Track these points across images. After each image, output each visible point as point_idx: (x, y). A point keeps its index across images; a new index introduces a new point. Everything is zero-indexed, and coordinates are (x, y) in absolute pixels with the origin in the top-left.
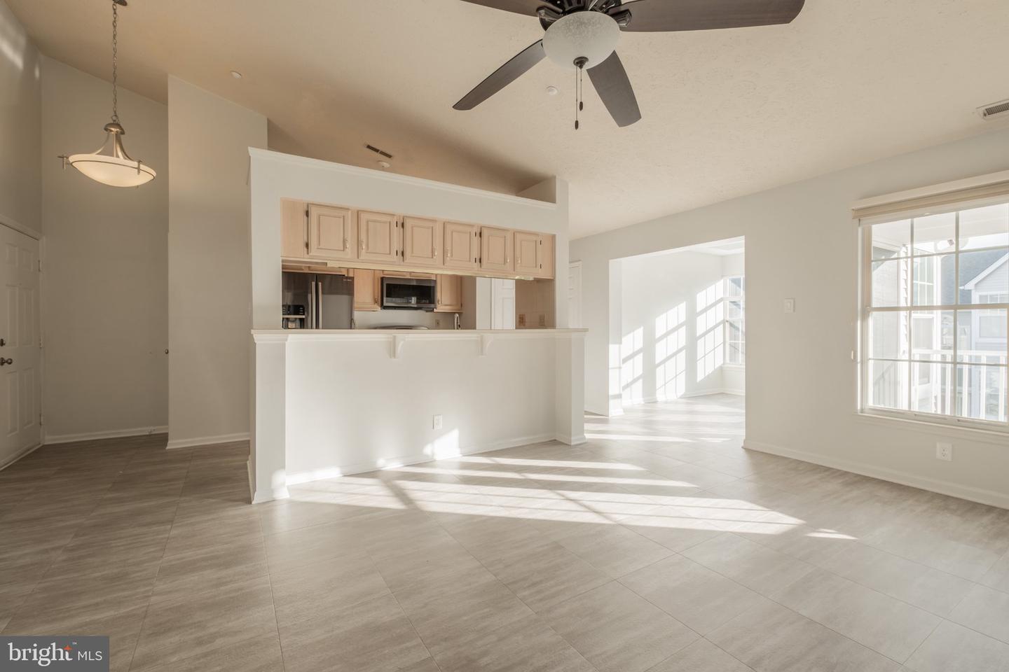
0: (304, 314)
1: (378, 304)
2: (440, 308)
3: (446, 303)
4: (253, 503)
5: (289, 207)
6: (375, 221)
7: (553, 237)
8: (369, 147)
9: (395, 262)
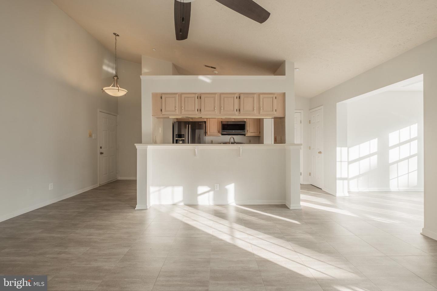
0: (184, 138)
1: (220, 133)
2: (249, 134)
3: (253, 132)
4: (136, 209)
5: (155, 95)
6: (188, 97)
7: (284, 94)
8: (206, 66)
9: (197, 114)
